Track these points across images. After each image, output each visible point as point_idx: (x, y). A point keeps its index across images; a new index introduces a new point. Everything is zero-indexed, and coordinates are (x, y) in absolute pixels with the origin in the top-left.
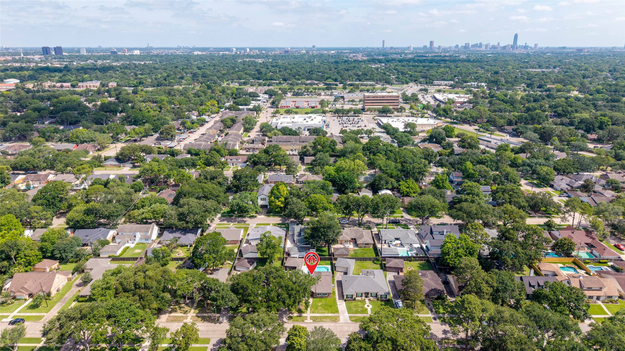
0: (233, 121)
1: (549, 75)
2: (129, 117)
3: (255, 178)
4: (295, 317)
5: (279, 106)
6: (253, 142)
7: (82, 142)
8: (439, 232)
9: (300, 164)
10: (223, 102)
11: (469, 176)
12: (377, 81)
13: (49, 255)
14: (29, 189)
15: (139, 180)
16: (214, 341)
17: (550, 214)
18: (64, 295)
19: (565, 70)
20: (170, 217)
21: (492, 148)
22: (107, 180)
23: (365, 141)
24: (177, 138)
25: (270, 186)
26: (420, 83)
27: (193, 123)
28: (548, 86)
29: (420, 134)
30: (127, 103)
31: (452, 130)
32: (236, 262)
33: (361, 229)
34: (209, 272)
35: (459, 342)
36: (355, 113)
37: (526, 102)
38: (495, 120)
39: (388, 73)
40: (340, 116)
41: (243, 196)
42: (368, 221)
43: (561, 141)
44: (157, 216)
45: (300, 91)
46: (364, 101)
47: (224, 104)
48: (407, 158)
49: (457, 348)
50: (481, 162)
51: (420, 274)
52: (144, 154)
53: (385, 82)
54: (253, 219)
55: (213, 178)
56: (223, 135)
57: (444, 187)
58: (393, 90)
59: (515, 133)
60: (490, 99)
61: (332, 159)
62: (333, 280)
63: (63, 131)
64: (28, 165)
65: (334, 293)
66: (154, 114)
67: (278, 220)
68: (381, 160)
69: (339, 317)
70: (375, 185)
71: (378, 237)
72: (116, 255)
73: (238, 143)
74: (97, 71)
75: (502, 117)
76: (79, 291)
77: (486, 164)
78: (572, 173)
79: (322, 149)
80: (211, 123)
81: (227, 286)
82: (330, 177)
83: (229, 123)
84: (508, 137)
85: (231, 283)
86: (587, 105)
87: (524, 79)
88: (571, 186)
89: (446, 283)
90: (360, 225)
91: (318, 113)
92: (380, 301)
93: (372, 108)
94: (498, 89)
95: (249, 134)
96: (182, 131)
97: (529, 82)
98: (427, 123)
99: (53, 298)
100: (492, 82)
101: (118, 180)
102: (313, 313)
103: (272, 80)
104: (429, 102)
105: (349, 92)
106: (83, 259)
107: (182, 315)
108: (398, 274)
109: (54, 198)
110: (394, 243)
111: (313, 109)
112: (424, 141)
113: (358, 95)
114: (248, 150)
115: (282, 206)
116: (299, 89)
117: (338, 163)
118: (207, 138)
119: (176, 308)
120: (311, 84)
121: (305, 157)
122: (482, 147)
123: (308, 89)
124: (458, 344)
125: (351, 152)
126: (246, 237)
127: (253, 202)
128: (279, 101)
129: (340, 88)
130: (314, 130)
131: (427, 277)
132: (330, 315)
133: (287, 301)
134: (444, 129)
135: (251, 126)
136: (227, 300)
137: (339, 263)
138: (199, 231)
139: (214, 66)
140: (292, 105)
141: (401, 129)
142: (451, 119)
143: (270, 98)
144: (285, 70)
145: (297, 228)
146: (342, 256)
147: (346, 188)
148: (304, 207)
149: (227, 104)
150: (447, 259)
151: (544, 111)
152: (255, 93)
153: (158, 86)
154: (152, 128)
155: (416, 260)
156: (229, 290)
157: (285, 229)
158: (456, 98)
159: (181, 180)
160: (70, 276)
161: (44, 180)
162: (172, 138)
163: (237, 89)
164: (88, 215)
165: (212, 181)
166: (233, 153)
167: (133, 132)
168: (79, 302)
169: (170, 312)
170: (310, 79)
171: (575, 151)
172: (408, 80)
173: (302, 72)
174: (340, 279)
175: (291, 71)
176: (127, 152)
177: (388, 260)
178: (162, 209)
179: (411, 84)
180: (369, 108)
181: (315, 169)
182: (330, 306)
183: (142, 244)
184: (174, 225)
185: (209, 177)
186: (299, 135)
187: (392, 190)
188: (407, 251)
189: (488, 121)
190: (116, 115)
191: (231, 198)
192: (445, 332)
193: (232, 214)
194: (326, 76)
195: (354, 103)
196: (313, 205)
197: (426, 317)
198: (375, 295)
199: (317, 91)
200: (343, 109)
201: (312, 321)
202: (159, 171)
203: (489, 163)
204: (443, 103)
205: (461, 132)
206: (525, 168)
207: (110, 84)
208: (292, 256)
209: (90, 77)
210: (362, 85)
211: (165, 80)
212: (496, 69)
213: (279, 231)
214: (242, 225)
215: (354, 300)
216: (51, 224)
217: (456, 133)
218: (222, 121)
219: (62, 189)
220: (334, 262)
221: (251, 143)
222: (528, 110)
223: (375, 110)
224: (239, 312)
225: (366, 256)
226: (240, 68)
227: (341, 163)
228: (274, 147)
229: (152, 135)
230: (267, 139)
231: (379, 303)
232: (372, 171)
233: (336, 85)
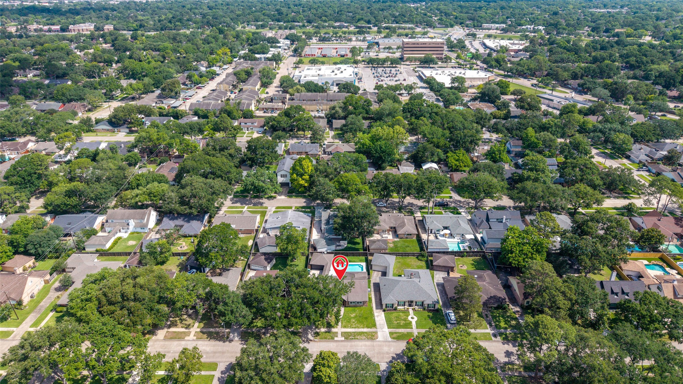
0: (249, 74)
1: (616, 15)
2: (125, 69)
3: (273, 149)
4: (322, 333)
5: (303, 55)
6: (271, 100)
7: (70, 101)
8: (497, 219)
9: (328, 129)
10: (237, 50)
11: (531, 146)
12: (418, 24)
13: (22, 249)
14: (4, 161)
15: (136, 150)
16: (222, 367)
17: (629, 194)
18: (39, 302)
19: (634, 10)
20: (170, 200)
21: (554, 108)
22: (96, 151)
23: (405, 99)
24: (182, 95)
25: (292, 159)
26: (467, 26)
27: (201, 77)
28: (616, 30)
29: (470, 90)
30: (125, 52)
31: (507, 86)
32: (252, 258)
33: (402, 215)
34: (218, 271)
35: (527, 367)
36: (392, 64)
37: (592, 50)
38: (557, 73)
39: (429, 14)
40: (374, 67)
41: (259, 174)
42: (409, 203)
43: (636, 99)
44: (155, 199)
45: (327, 36)
46: (403, 48)
47: (238, 52)
48: (456, 123)
49: (524, 377)
50: (544, 128)
51: (476, 276)
52: (143, 116)
53: (427, 25)
54: (271, 201)
55: (222, 149)
56: (237, 91)
57: (501, 160)
58: (436, 35)
59: (581, 88)
60: (549, 47)
61: (366, 123)
62: (369, 282)
63: (48, 86)
64: (3, 131)
65: (370, 299)
66: (155, 66)
67: (301, 202)
68: (425, 125)
69: (376, 333)
70: (417, 157)
71: (421, 224)
72: (105, 248)
73: (254, 102)
74: (91, 11)
75: (565, 69)
76: (58, 297)
77: (550, 130)
78: (652, 141)
79: (354, 111)
80: (223, 77)
81: (237, 296)
82: (363, 147)
83: (244, 76)
84: (573, 94)
85: (242, 291)
86: (665, 54)
87: (588, 21)
88: (651, 158)
89: (507, 287)
90: (401, 209)
91: (348, 64)
92: (426, 312)
93: (412, 57)
94: (558, 33)
95: (267, 90)
96: (189, 86)
97: (593, 24)
98: (477, 76)
99: (25, 306)
100: (551, 25)
101: (108, 151)
102: (345, 327)
103: (294, 21)
104: (478, 50)
105: (385, 37)
106: (63, 254)
107: (183, 330)
108: (448, 274)
109: (30, 175)
110: (442, 233)
111: (342, 58)
112: (474, 99)
113: (395, 41)
114: (265, 110)
115: (306, 185)
116: (325, 33)
117: (374, 130)
118: (217, 96)
119: (176, 321)
120: (340, 27)
121: (334, 121)
122: (543, 107)
123: (336, 33)
124: (525, 371)
125: (389, 115)
126: (263, 225)
127: (271, 181)
128: (303, 48)
129: (374, 32)
130: (344, 85)
131: (484, 281)
132: (365, 330)
133: (312, 317)
134: (497, 84)
135: (269, 80)
136: (238, 315)
137: (377, 260)
138: (206, 217)
139: (228, 5)
140: (317, 53)
141: (448, 84)
142: (505, 71)
143: (292, 44)
144: (310, 9)
145: (325, 215)
146: (379, 251)
147: (383, 161)
148: (333, 189)
149: (242, 52)
150: (509, 258)
151: (614, 61)
152: (275, 38)
153: (162, 29)
154: (153, 82)
155: (469, 256)
156: (241, 301)
157: (311, 215)
158: (510, 46)
159: (184, 151)
160: (48, 277)
161: (22, 149)
162: (176, 96)
163: (253, 33)
164: (69, 197)
165: (222, 153)
166: (248, 115)
167: (129, 88)
168: (57, 312)
169: (169, 327)
170: (340, 21)
171: (654, 111)
172: (453, 23)
173: (330, 12)
174: (378, 281)
175: (317, 10)
176: (121, 114)
177: (435, 256)
178: (160, 190)
179: (456, 27)
180: (409, 57)
181: (346, 136)
182: (366, 318)
183: (138, 233)
184: (176, 210)
185: (218, 147)
186: (326, 92)
187: (438, 163)
188: (458, 243)
189: (547, 75)
190: (111, 66)
191: (245, 173)
192: (508, 354)
193: (246, 194)
194: (358, 17)
195: (391, 51)
196: (344, 186)
197: (484, 333)
198: (421, 303)
199: (347, 35)
200: (377, 58)
201: (343, 339)
202: (158, 139)
203: (554, 129)
204: (495, 51)
205: (518, 88)
206: (596, 134)
207: (106, 27)
208: (319, 250)
209: (82, 18)
210: (399, 28)
211: (170, 22)
212: (554, 8)
213: (303, 217)
214: (258, 209)
215: (395, 309)
216: (28, 207)
217: (512, 89)
218: (235, 74)
219: (40, 163)
220: (370, 258)
221: (270, 102)
222: (595, 60)
223: (416, 59)
224: (254, 327)
225: (408, 250)
226: (258, 8)
227: (377, 130)
228: (296, 108)
229: (153, 92)
230: (288, 96)
231: (426, 313)
232: (413, 138)
233: (370, 28)
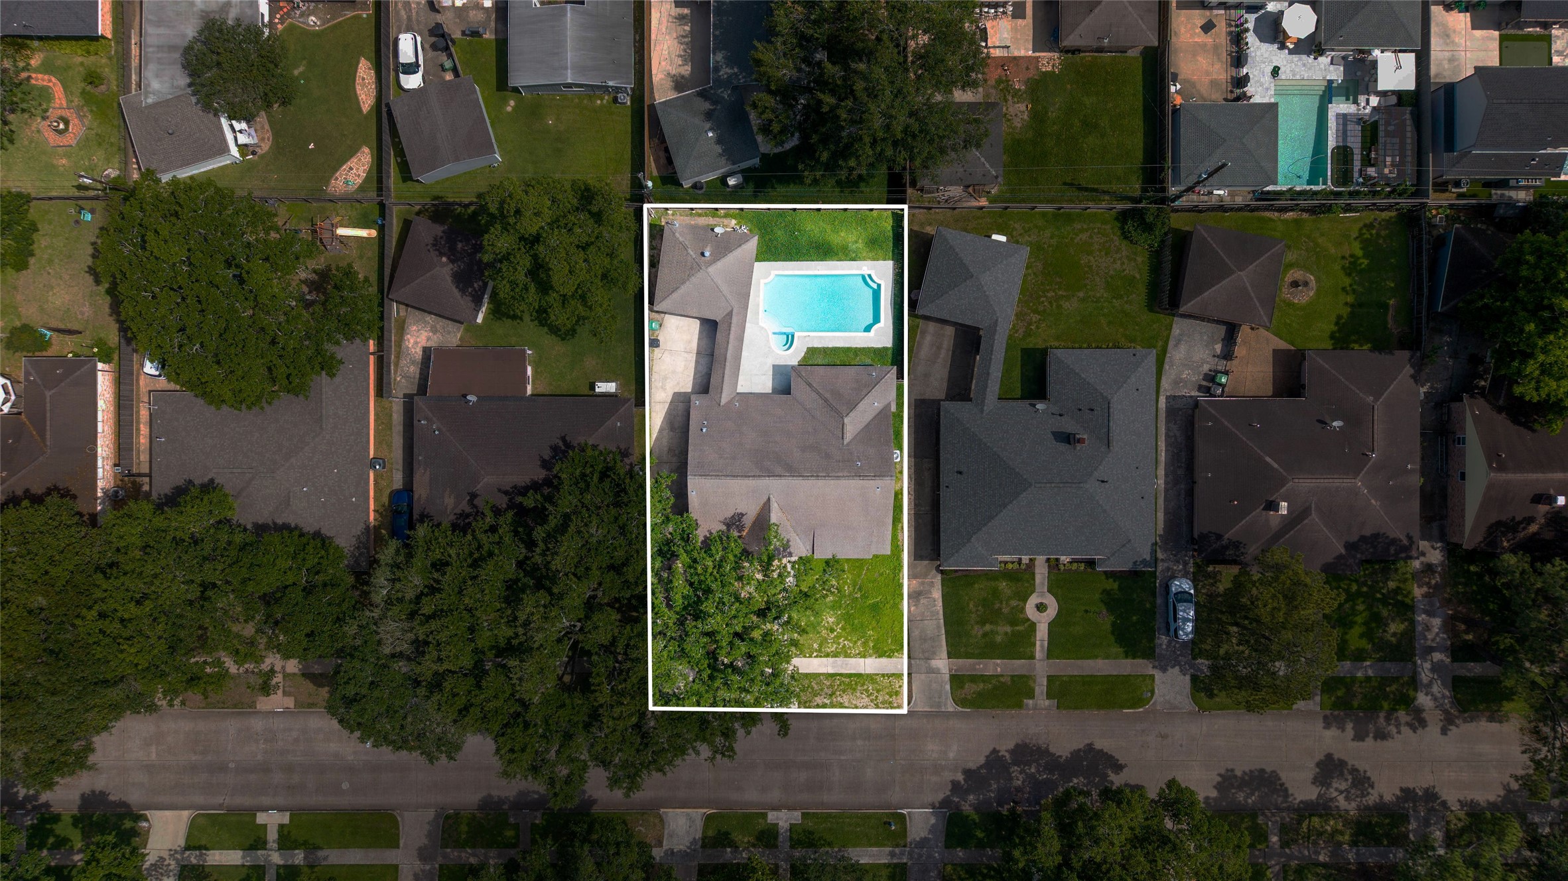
16: (416, 829)
132: (871, 666)
174: (934, 388)
192: (1327, 768)
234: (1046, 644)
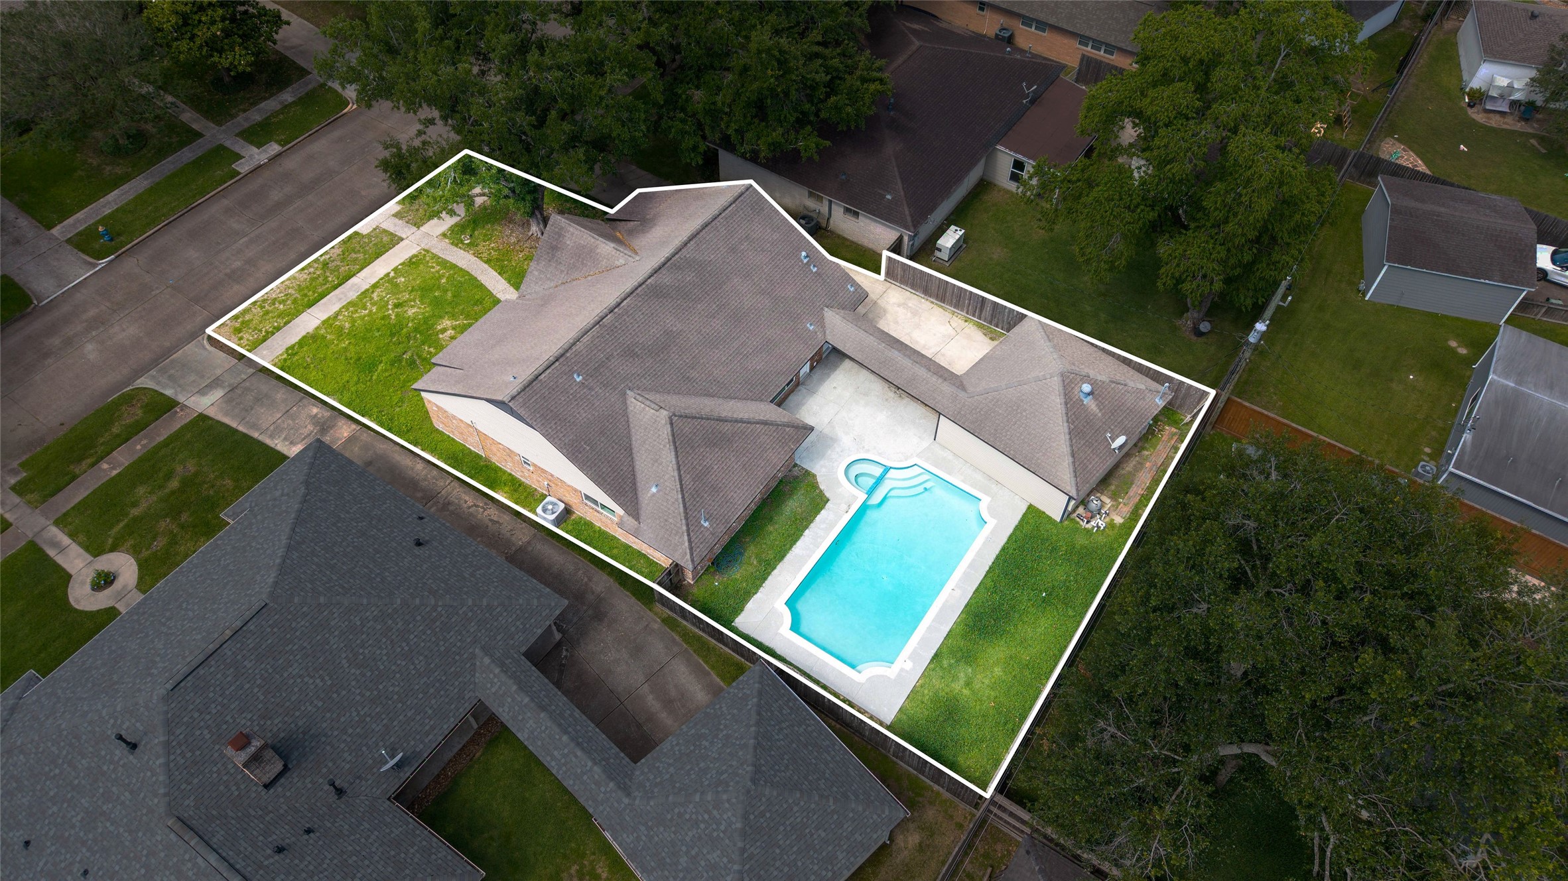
234: (51, 553)
